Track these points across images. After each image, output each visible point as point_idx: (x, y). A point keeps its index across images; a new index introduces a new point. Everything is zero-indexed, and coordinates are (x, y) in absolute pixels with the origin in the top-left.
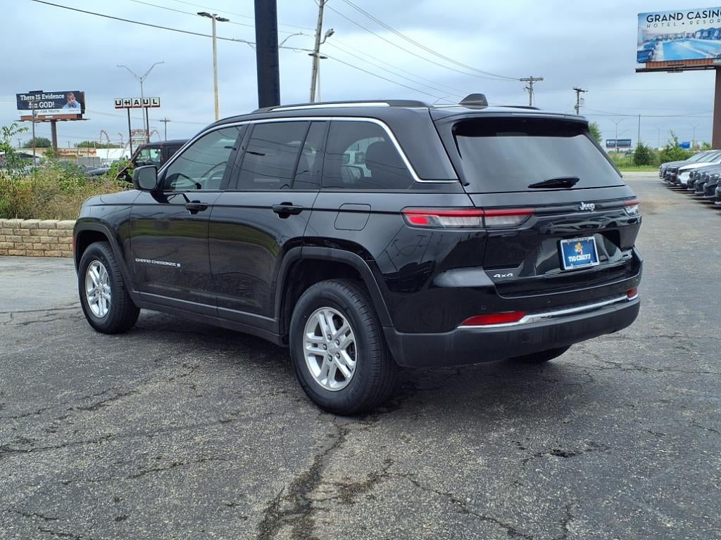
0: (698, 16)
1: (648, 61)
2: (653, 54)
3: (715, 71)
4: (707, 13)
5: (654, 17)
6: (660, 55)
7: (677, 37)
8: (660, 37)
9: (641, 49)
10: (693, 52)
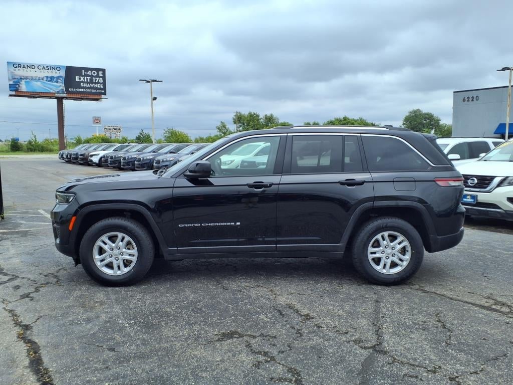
0: (44, 68)
1: (17, 90)
2: (19, 86)
3: (56, 100)
4: (49, 68)
5: (17, 65)
6: (23, 87)
7: (32, 79)
8: (23, 78)
9: (11, 83)
10: (43, 88)
